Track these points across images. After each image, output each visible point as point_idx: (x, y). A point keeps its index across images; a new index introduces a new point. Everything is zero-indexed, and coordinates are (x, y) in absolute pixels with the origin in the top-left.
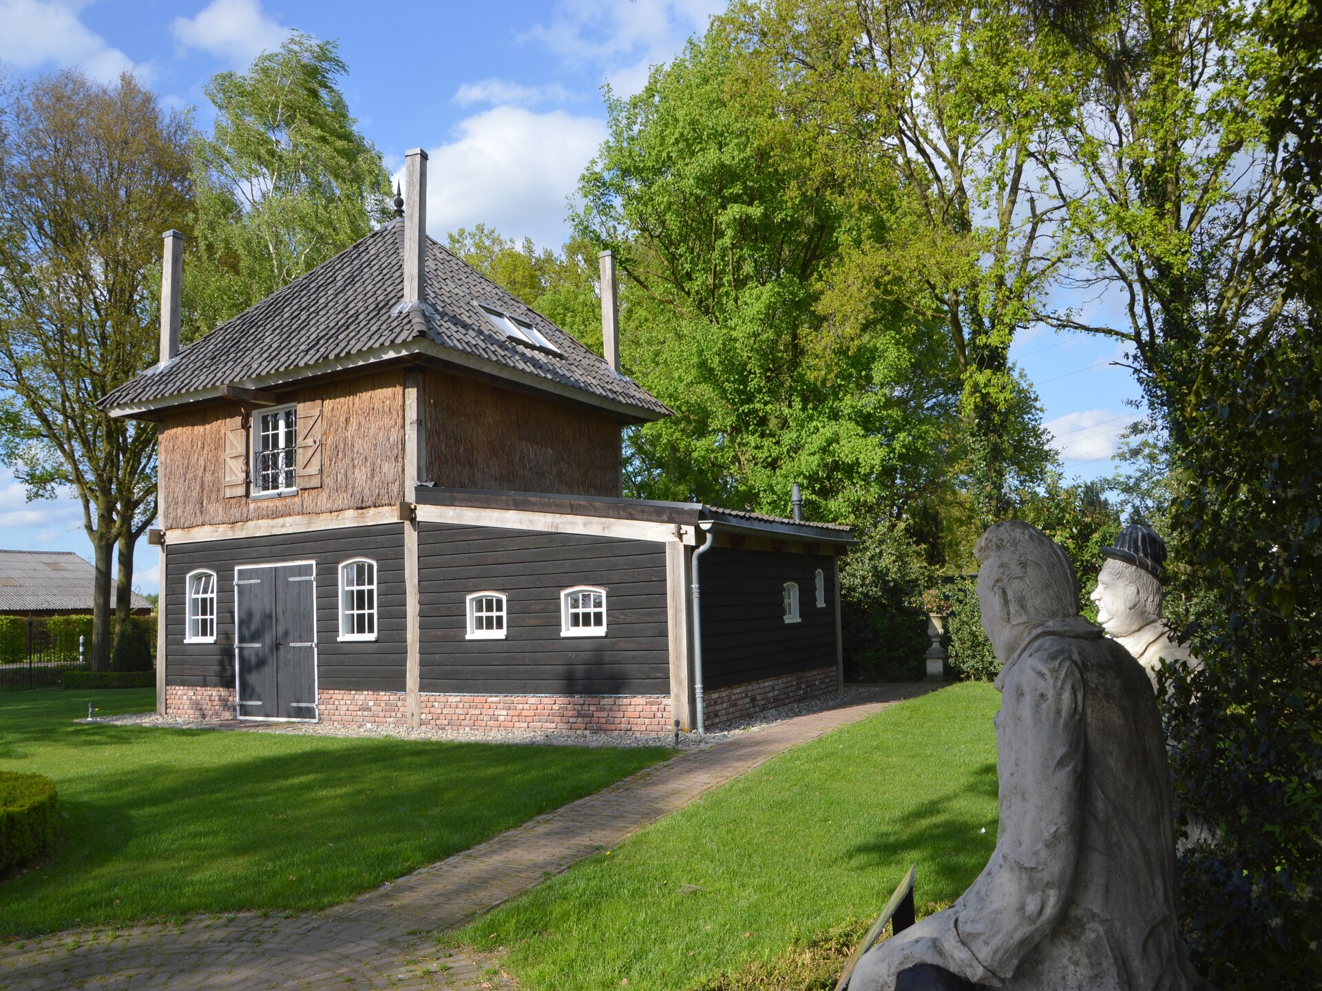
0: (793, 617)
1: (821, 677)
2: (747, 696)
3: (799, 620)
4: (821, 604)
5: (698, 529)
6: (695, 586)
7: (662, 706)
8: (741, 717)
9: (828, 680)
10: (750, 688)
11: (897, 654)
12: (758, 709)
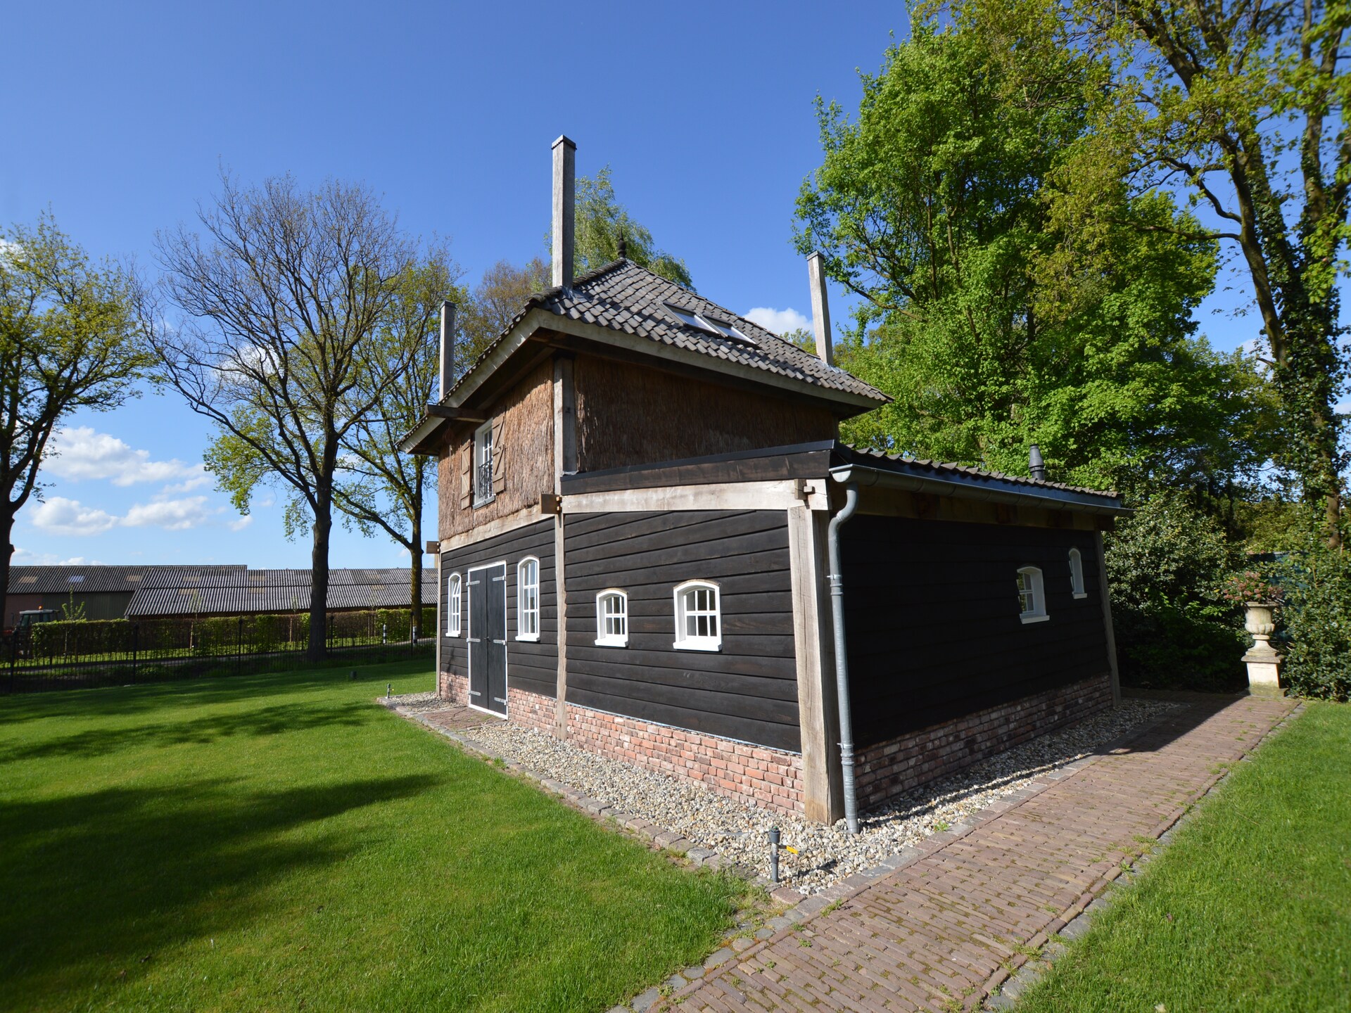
0: (1036, 613)
1: (1085, 691)
2: (957, 739)
3: (1047, 618)
4: (1080, 594)
5: (831, 484)
6: (834, 576)
7: (792, 769)
8: (946, 776)
9: (1097, 694)
10: (962, 726)
11: (1195, 652)
12: (980, 756)
